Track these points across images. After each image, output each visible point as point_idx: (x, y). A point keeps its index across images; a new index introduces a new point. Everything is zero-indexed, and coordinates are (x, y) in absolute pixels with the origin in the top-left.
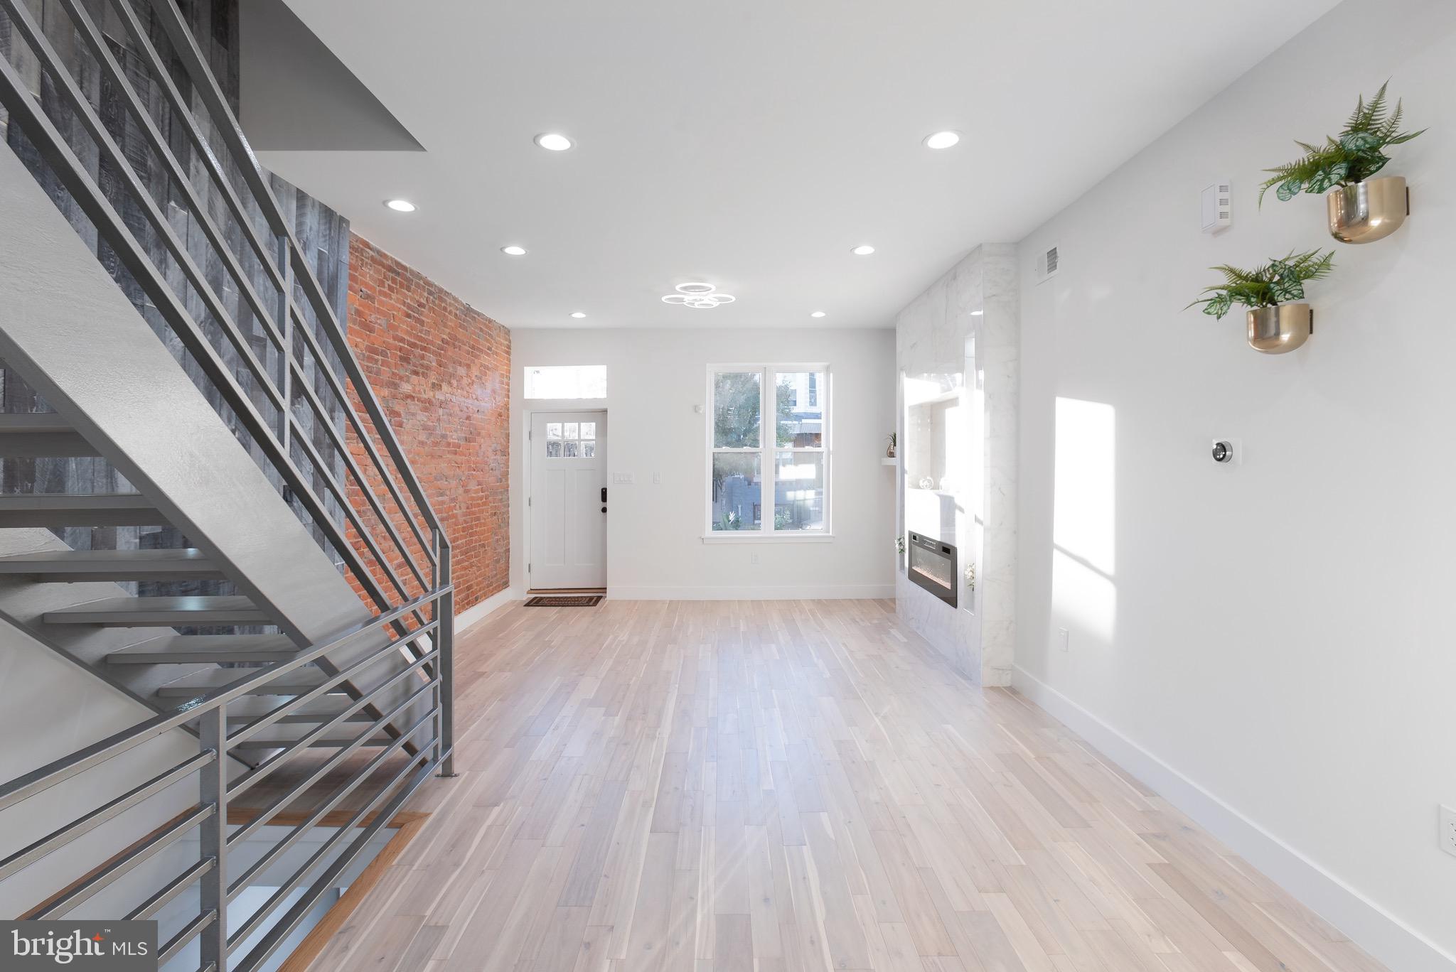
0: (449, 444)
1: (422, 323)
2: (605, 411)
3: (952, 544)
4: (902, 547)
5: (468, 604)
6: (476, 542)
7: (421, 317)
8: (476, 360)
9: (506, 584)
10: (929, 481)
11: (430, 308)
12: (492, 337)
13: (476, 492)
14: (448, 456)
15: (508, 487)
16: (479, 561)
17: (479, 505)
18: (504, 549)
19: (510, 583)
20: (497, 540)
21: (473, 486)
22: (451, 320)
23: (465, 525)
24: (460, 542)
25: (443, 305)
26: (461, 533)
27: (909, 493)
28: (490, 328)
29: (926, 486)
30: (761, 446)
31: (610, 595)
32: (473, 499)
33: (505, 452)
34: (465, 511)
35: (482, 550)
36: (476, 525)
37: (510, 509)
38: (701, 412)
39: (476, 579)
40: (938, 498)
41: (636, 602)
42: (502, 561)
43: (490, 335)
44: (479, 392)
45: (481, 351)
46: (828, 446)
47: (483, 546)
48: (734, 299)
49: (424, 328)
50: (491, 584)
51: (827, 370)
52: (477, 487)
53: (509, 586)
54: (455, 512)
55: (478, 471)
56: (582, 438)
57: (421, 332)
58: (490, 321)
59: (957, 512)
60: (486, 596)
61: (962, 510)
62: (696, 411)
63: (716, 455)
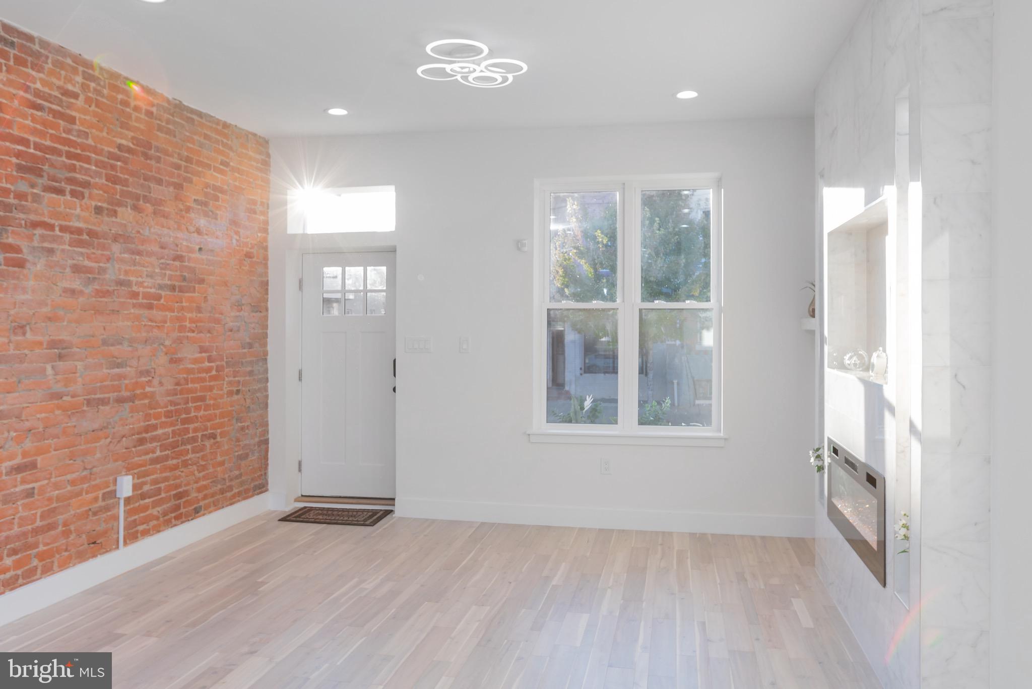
0: (135, 295)
1: (72, 120)
2: (393, 250)
3: (880, 471)
4: (820, 464)
5: (176, 518)
6: (196, 430)
7: (68, 112)
8: (195, 179)
9: (262, 488)
10: (860, 357)
11: (88, 100)
12: (231, 148)
13: (195, 361)
14: (132, 311)
15: (267, 355)
16: (203, 458)
17: (203, 380)
18: (257, 440)
19: (270, 486)
20: (242, 429)
21: (189, 352)
22: (138, 120)
23: (170, 408)
24: (160, 432)
25: (120, 97)
26: (163, 419)
27: (831, 375)
28: (226, 136)
29: (855, 365)
30: (619, 300)
31: (400, 510)
32: (189, 371)
33: (260, 306)
34: (172, 387)
35: (208, 443)
36: (198, 409)
37: (269, 384)
38: (526, 249)
39: (196, 482)
40: (861, 389)
41: (433, 521)
42: (253, 457)
43: (224, 145)
44: (202, 222)
45: (209, 167)
46: (719, 301)
47: (213, 436)
48: (525, 68)
49: (76, 127)
50: (230, 488)
51: (719, 183)
52: (199, 355)
53: (267, 490)
54: (148, 389)
55: (201, 332)
56: (369, 287)
57: (69, 131)
58: (226, 125)
59: (887, 415)
60: (217, 506)
61: (892, 410)
62: (519, 249)
63: (552, 312)
